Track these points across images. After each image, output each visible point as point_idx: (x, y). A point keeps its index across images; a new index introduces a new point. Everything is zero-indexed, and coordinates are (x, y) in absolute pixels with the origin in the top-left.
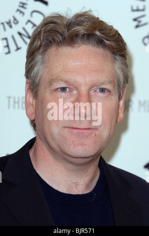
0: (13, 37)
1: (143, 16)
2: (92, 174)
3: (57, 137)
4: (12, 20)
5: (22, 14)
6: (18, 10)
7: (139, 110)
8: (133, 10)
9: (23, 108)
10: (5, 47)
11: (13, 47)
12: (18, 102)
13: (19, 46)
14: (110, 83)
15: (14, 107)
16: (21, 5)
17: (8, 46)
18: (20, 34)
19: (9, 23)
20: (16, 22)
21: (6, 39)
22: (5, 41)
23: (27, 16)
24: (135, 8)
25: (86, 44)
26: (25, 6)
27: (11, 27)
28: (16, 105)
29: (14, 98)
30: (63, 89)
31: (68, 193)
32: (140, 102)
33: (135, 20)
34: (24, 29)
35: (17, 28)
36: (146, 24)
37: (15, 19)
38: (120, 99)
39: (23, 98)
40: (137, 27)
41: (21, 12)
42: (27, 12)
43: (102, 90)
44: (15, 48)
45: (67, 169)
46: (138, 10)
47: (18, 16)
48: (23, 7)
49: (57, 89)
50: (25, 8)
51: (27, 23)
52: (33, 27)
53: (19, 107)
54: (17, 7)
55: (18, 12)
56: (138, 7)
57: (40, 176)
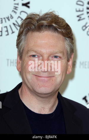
0: (10, 26)
1: (83, 14)
2: (53, 103)
3: (30, 81)
4: (10, 16)
5: (15, 13)
6: (13, 11)
7: (80, 67)
8: (77, 11)
9: (15, 66)
10: (6, 31)
11: (10, 31)
12: (13, 63)
13: (14, 31)
14: (61, 53)
15: (11, 65)
16: (15, 8)
17: (7, 31)
18: (14, 24)
19: (8, 18)
20: (12, 17)
21: (6, 27)
22: (6, 28)
23: (18, 14)
24: (78, 10)
25: (48, 31)
26: (17, 8)
27: (9, 20)
28: (12, 64)
29: (11, 60)
30: (34, 56)
31: (39, 113)
32: (80, 63)
33: (78, 16)
34: (16, 21)
35: (12, 21)
36: (84, 19)
37: (11, 16)
38: (68, 61)
39: (16, 60)
40: (79, 20)
41: (15, 12)
42: (18, 12)
43: (56, 57)
44: (11, 32)
45: (38, 100)
46: (79, 11)
47: (13, 14)
48: (16, 9)
49: (31, 56)
50: (17, 10)
51: (18, 18)
52: (21, 20)
53: (13, 65)
54: (12, 9)
55: (13, 12)
56: (79, 9)
57: (24, 104)
